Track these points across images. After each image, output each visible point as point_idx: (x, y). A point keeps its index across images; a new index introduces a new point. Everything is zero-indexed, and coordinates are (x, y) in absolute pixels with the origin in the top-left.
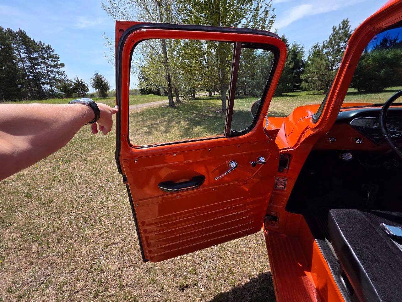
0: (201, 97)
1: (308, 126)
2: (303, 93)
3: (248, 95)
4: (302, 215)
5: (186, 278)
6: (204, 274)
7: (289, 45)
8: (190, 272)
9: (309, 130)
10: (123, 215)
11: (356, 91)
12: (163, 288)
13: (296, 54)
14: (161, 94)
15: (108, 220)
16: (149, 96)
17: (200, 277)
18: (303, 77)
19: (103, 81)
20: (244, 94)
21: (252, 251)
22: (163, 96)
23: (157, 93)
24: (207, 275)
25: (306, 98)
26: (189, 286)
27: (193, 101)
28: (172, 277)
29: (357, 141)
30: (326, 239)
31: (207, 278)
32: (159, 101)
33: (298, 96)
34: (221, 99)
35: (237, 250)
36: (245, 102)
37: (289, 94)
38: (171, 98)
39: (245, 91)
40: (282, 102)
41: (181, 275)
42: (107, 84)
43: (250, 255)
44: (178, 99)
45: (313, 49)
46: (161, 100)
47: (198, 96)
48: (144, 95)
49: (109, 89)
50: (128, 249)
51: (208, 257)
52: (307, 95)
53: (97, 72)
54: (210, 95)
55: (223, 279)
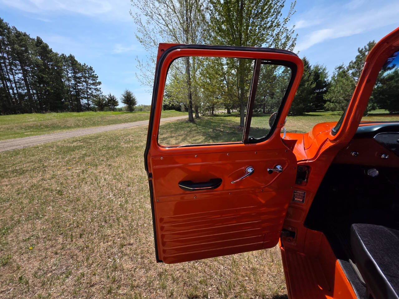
0: (220, 114)
1: (328, 138)
2: (327, 113)
3: (267, 113)
4: (322, 233)
5: (196, 288)
6: (214, 286)
7: (311, 66)
8: (200, 282)
9: (328, 142)
10: (140, 218)
11: (387, 112)
12: (172, 294)
13: (318, 75)
14: (182, 110)
15: (125, 222)
16: (171, 112)
17: (210, 289)
18: (326, 97)
19: (131, 97)
20: (263, 113)
21: (266, 269)
22: (183, 112)
23: (178, 109)
24: (217, 288)
25: (329, 118)
26: (199, 297)
27: (211, 117)
28: (182, 284)
29: (383, 156)
30: (350, 260)
31: (218, 291)
32: (179, 116)
33: (321, 115)
34: (239, 117)
35: (251, 266)
36: (264, 120)
37: (311, 113)
38: (191, 114)
39: (264, 109)
40: (303, 121)
41: (190, 285)
42: (135, 100)
43: (265, 273)
44: (197, 115)
45: (337, 70)
46: (181, 115)
47: (217, 113)
48: (166, 111)
49: (136, 104)
50: (142, 251)
51: (220, 270)
52: (331, 115)
53: (127, 89)
54: (229, 112)
55: (234, 295)
